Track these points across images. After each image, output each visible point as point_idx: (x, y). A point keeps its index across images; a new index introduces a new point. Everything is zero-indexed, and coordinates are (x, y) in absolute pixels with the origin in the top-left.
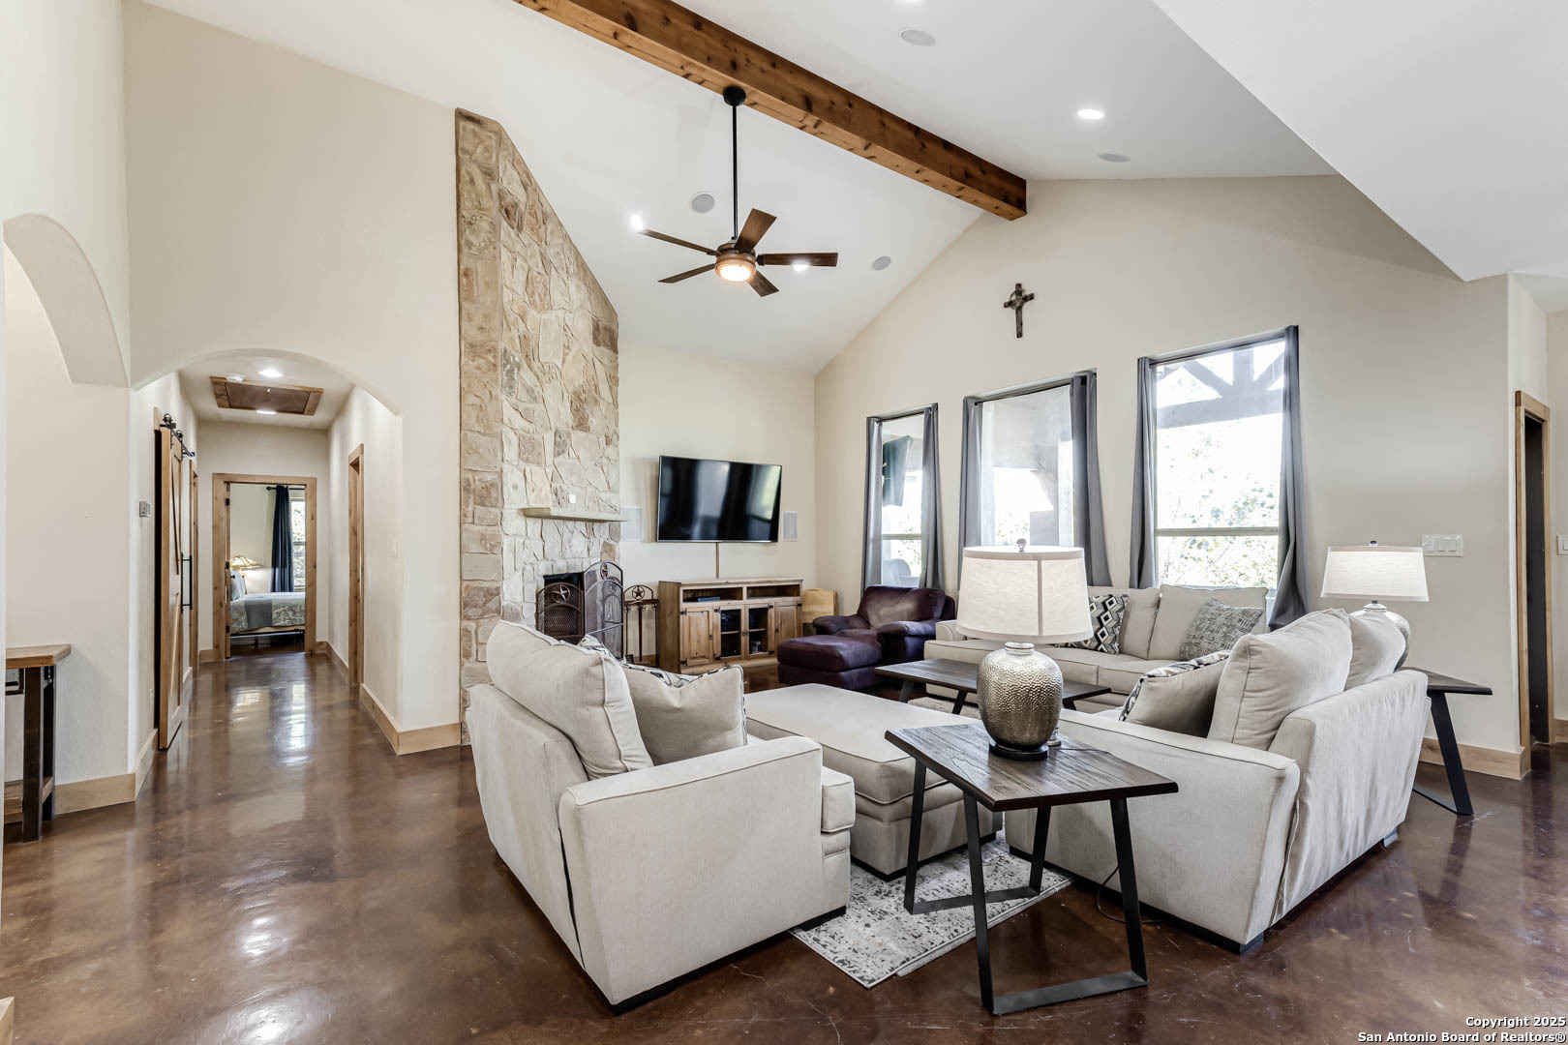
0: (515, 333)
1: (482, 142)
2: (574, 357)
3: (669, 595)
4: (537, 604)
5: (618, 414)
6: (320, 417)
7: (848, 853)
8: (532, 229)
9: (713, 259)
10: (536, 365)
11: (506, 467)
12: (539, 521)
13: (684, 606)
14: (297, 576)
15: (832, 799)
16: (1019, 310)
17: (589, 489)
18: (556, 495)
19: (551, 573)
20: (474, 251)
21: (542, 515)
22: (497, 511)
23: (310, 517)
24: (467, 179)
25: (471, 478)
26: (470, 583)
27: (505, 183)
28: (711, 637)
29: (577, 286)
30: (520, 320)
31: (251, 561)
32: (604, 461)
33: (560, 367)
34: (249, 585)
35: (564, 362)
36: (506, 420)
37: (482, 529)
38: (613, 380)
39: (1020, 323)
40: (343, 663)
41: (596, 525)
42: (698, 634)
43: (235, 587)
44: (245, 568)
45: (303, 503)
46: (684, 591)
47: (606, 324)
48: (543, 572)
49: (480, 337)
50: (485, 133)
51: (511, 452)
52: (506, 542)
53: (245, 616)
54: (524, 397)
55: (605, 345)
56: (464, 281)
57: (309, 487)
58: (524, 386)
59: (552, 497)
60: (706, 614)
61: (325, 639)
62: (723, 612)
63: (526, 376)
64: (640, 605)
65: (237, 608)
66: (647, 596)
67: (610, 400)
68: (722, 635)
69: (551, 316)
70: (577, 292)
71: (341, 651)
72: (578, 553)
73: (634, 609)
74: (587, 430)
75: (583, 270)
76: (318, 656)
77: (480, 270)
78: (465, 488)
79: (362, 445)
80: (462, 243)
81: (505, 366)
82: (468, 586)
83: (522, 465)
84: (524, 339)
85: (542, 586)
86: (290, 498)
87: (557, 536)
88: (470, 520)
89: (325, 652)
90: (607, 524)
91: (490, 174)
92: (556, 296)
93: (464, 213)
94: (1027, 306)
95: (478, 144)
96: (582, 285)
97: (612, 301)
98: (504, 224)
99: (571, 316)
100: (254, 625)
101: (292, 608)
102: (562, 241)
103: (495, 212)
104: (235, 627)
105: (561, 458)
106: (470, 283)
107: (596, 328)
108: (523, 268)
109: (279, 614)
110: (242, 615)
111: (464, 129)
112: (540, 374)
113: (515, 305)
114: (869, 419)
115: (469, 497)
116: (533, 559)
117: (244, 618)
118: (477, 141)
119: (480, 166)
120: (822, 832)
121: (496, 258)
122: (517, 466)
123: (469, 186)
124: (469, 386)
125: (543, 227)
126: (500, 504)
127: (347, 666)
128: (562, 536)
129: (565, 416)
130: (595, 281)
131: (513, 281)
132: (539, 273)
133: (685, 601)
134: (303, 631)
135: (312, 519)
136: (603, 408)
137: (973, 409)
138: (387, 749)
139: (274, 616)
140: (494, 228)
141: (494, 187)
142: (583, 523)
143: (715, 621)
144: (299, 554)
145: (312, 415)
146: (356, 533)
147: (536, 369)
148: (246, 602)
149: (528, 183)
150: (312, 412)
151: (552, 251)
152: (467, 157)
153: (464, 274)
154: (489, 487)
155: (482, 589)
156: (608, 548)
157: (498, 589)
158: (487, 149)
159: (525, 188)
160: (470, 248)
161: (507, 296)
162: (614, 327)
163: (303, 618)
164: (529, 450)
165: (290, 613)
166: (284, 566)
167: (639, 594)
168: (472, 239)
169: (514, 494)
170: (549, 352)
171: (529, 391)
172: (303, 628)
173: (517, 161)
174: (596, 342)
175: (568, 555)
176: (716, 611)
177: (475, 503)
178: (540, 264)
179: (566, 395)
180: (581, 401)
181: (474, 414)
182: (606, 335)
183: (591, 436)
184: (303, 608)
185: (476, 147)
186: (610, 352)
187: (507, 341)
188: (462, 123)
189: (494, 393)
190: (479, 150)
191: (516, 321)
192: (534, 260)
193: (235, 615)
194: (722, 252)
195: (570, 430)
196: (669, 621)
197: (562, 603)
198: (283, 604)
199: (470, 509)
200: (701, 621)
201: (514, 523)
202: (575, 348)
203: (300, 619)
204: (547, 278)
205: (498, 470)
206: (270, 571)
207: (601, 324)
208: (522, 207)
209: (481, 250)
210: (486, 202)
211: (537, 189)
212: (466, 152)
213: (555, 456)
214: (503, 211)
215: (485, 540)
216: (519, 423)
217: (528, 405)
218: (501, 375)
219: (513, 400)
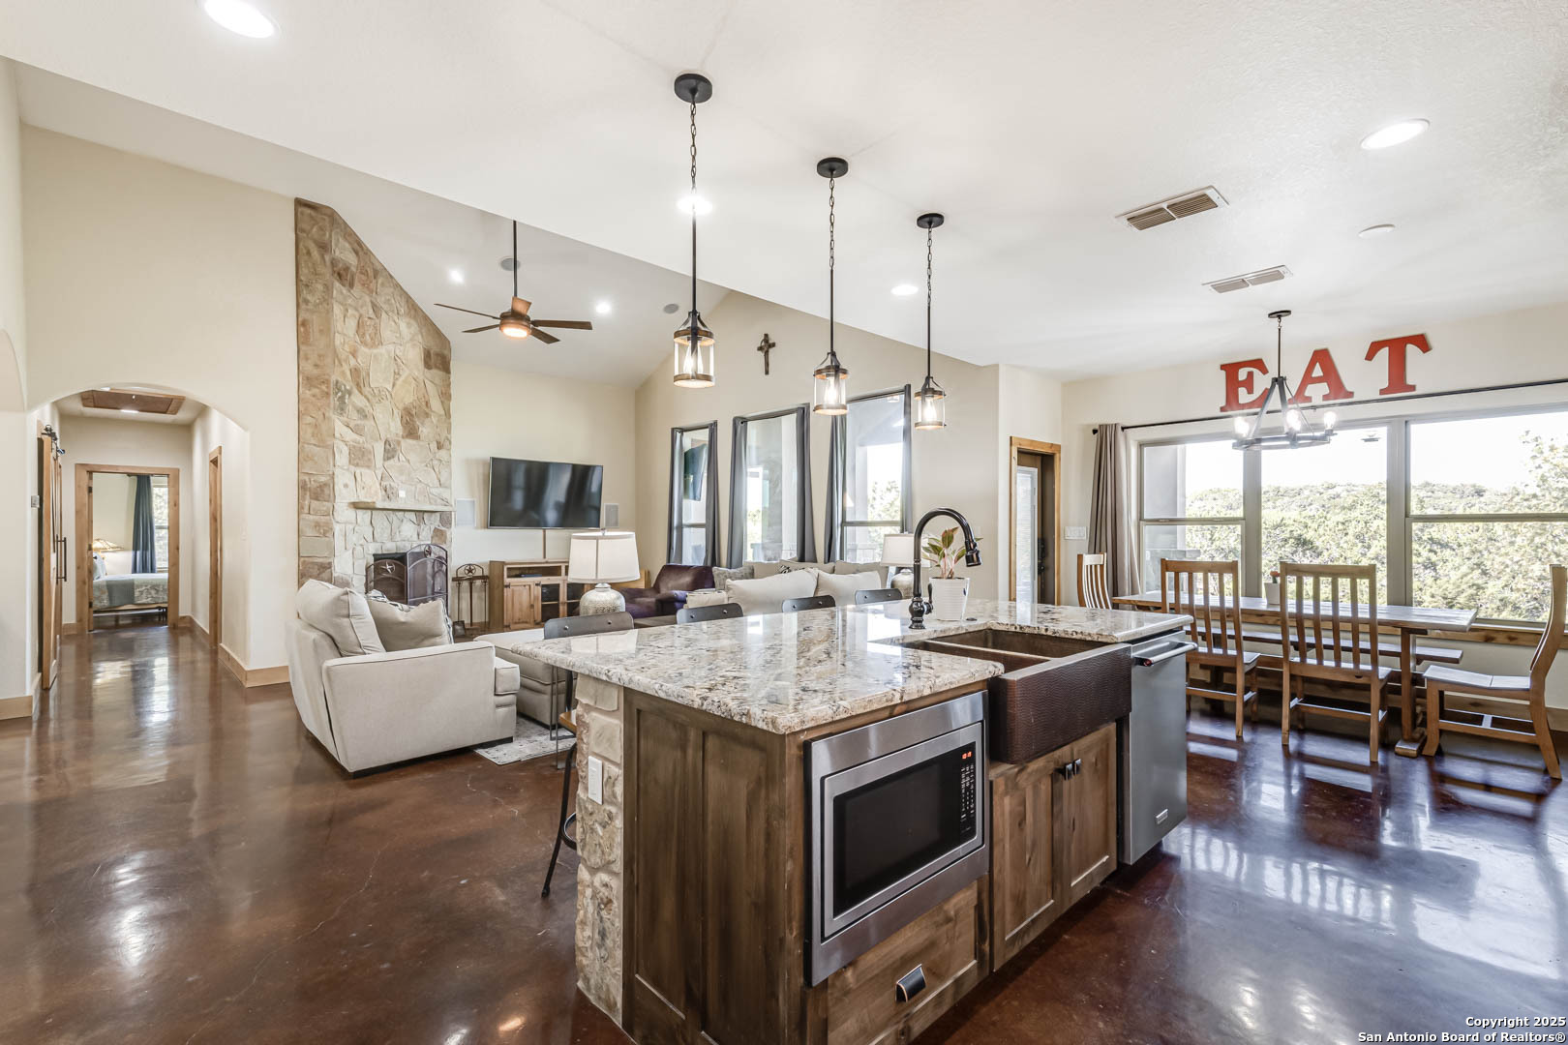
0: (346, 368)
1: (317, 223)
2: (405, 381)
3: (497, 572)
4: (366, 576)
5: (450, 423)
6: (182, 416)
7: (514, 708)
8: (364, 285)
9: (498, 322)
10: (366, 390)
11: (337, 471)
12: (369, 512)
13: (507, 581)
14: (160, 559)
15: (502, 676)
16: (767, 353)
17: (419, 486)
18: (386, 491)
19: (380, 552)
20: (310, 307)
21: (370, 508)
22: (329, 505)
23: (172, 503)
24: (305, 251)
25: (307, 480)
26: (306, 559)
27: (337, 253)
28: (532, 606)
29: (408, 324)
30: (351, 356)
31: (111, 544)
32: (435, 462)
33: (390, 389)
34: (108, 566)
35: (394, 386)
36: (337, 435)
37: (316, 518)
38: (446, 396)
39: (767, 364)
40: (204, 631)
41: (426, 516)
42: (521, 604)
43: (96, 568)
44: (105, 550)
45: (166, 489)
46: (508, 569)
47: (438, 350)
48: (372, 551)
49: (316, 372)
50: (320, 216)
51: (342, 459)
52: (337, 528)
53: (107, 594)
54: (355, 415)
55: (437, 367)
56: (302, 329)
57: (173, 478)
58: (354, 407)
59: (381, 493)
60: (527, 587)
61: (189, 614)
62: (543, 586)
63: (357, 400)
64: (471, 581)
65: (99, 587)
66: (478, 573)
67: (443, 412)
68: (543, 606)
69: (382, 350)
70: (407, 328)
71: (203, 622)
72: (408, 537)
73: (465, 584)
74: (417, 438)
75: (414, 310)
76: (182, 629)
77: (316, 321)
78: (302, 487)
79: (220, 447)
80: (301, 301)
81: (337, 394)
82: (304, 561)
83: (352, 468)
84: (356, 372)
85: (372, 562)
86: (152, 484)
87: (386, 523)
88: (306, 511)
89: (188, 625)
90: (438, 514)
91: (324, 247)
92: (386, 333)
93: (302, 278)
94: (771, 350)
95: (314, 225)
96: (413, 322)
97: (443, 331)
98: (337, 284)
99: (402, 348)
100: (116, 602)
101: (155, 587)
102: (392, 290)
103: (328, 276)
104: (97, 604)
105: (391, 462)
106: (307, 333)
107: (427, 355)
108: (355, 316)
109: (142, 593)
110: (103, 593)
111: (302, 213)
112: (370, 397)
113: (346, 346)
114: (673, 429)
115: (305, 494)
116: (362, 541)
117: (105, 596)
118: (313, 222)
119: (315, 242)
120: (496, 695)
121: (329, 312)
122: (348, 470)
123: (306, 258)
124: (306, 410)
125: (374, 281)
126: (332, 499)
127: (208, 632)
128: (391, 523)
129: (396, 427)
130: (426, 318)
131: (344, 328)
132: (369, 318)
133: (509, 577)
134: (166, 608)
135: (175, 505)
136: (434, 419)
137: (740, 426)
138: (238, 685)
139: (137, 594)
140: (328, 288)
141: (327, 258)
142: (413, 513)
143: (536, 593)
144: (161, 538)
145: (175, 414)
146: (215, 519)
147: (366, 393)
148: (107, 581)
149: (359, 248)
150: (175, 412)
151: (383, 299)
152: (305, 235)
153: (302, 324)
154: (322, 487)
155: (316, 563)
156: (439, 534)
157: (330, 564)
158: (321, 229)
159: (357, 253)
160: (307, 305)
161: (338, 340)
162: (446, 352)
163: (166, 597)
164: (360, 456)
165: (153, 592)
166: (145, 549)
167: (470, 571)
168: (309, 297)
169: (344, 491)
170: (378, 379)
171: (360, 411)
172: (166, 605)
173: (349, 234)
174: (428, 365)
175: (398, 538)
176: (537, 585)
177: (311, 498)
178: (371, 311)
179: (396, 411)
180: (412, 415)
181: (310, 431)
182: (438, 359)
183: (421, 443)
184: (166, 587)
185: (312, 228)
186: (441, 373)
187: (340, 375)
188: (300, 209)
189: (327, 415)
190: (315, 230)
191: (348, 357)
192: (365, 308)
193: (97, 593)
194: (504, 317)
195: (400, 439)
196: (496, 593)
197: (388, 576)
198: (145, 584)
199: (307, 502)
200: (524, 593)
201: (344, 514)
202: (405, 374)
203: (163, 597)
204: (377, 321)
205: (331, 473)
206: (130, 555)
207: (432, 352)
208: (353, 269)
209: (316, 305)
210: (321, 269)
211: (368, 253)
212: (303, 231)
213: (384, 460)
214: (336, 275)
215: (319, 526)
216: (350, 436)
217: (359, 422)
218: (334, 401)
219: (345, 419)
